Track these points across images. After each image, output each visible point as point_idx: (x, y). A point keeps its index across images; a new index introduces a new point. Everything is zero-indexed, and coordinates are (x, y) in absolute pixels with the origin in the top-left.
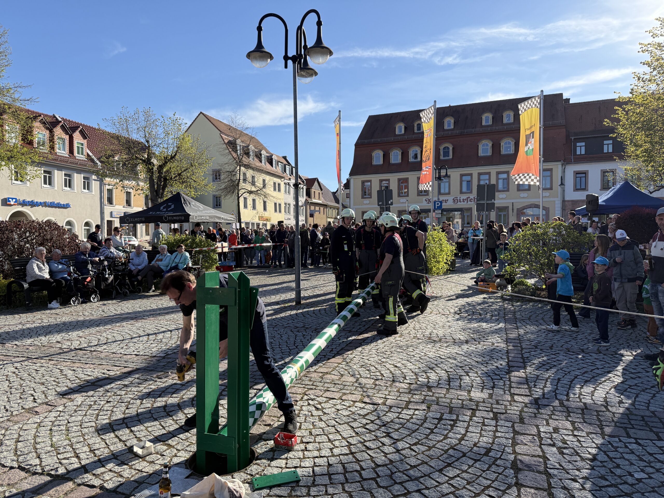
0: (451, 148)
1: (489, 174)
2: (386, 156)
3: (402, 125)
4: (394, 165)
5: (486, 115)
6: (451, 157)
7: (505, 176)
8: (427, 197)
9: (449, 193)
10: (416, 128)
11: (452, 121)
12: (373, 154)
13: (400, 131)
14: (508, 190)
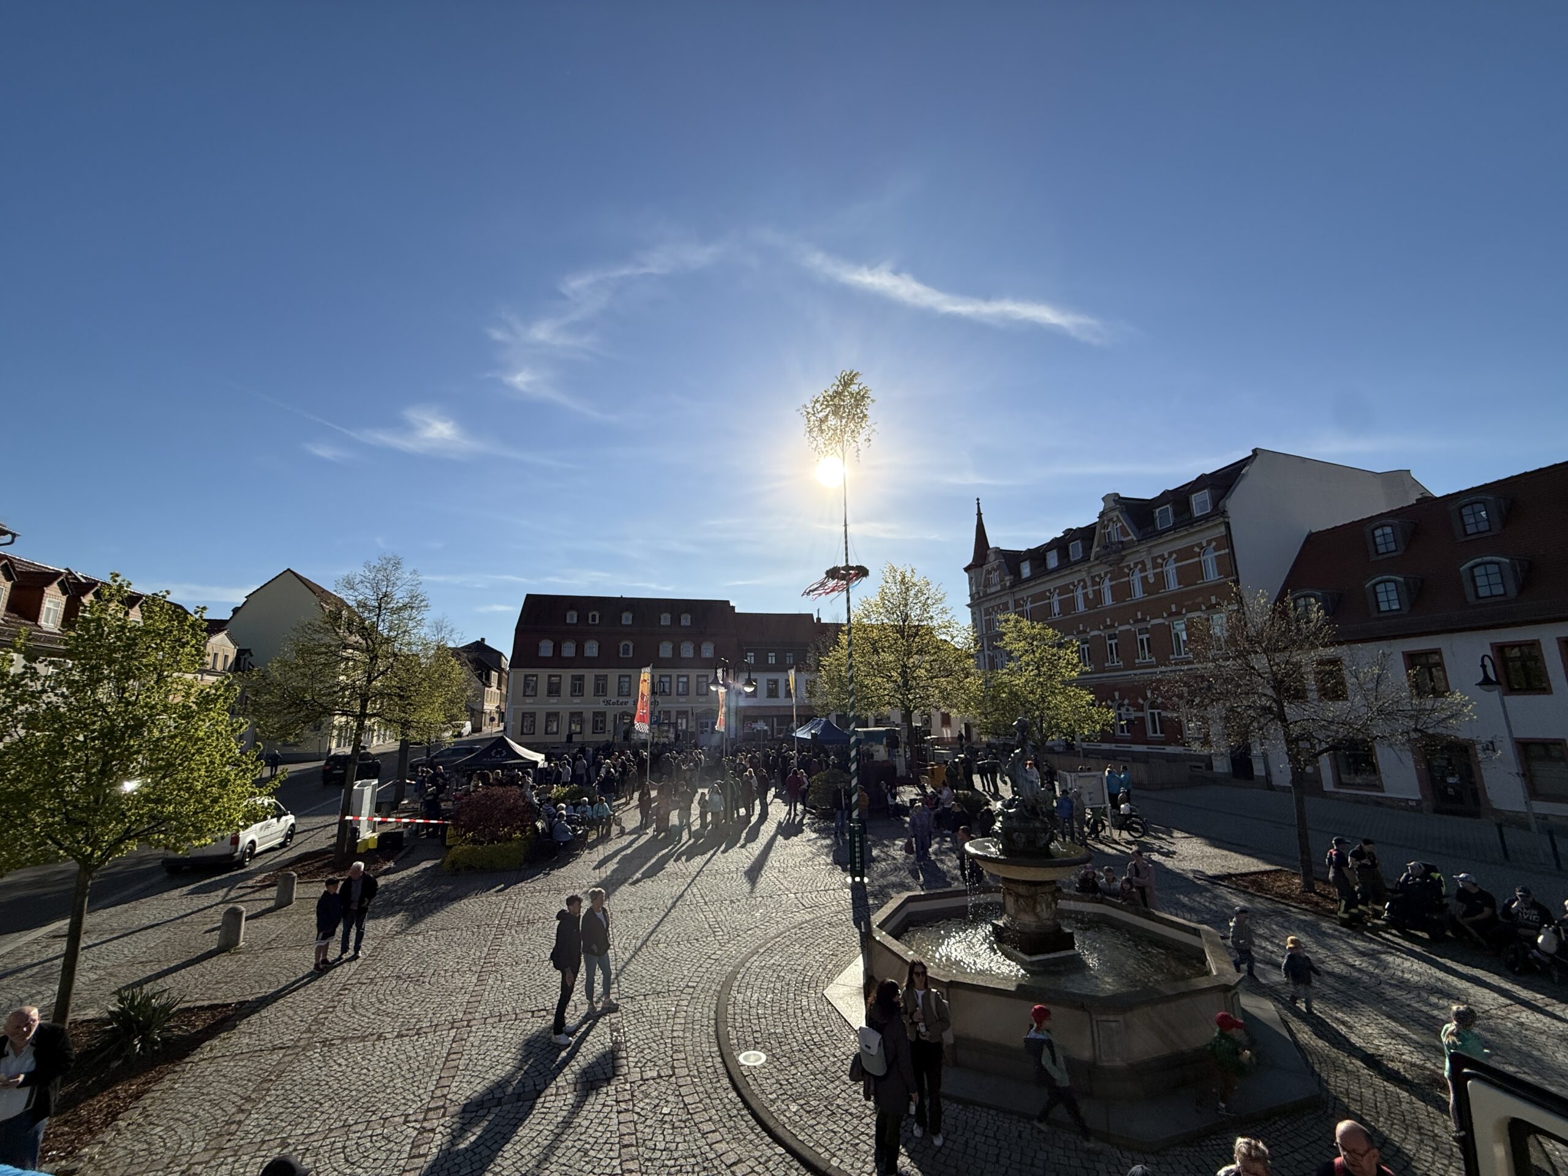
0: (631, 647)
1: (670, 676)
2: (557, 648)
3: (575, 614)
4: (566, 658)
5: (665, 615)
6: (631, 655)
7: (685, 679)
8: (605, 698)
9: (629, 695)
10: (590, 619)
11: (631, 616)
12: (540, 644)
13: (572, 619)
14: (688, 694)
